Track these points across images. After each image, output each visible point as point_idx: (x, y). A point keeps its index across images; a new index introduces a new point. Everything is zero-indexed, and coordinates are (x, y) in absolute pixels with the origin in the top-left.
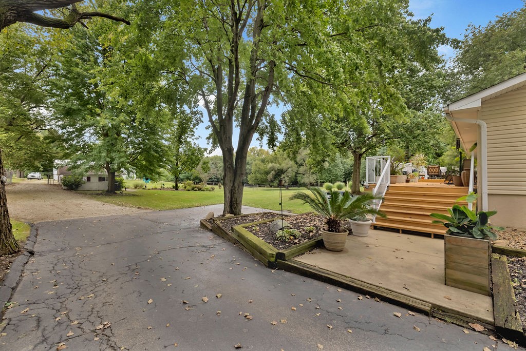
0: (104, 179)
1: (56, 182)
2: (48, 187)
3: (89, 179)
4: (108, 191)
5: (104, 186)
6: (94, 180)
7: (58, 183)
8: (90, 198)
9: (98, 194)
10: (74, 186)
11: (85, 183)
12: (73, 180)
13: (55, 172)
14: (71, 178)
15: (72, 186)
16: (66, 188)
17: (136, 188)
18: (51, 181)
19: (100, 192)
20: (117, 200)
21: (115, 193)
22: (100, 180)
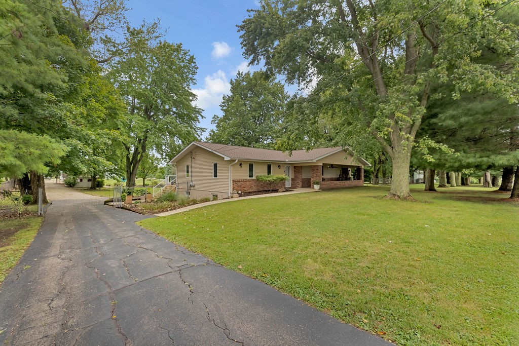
0: (90, 180)
1: (61, 182)
2: (55, 185)
3: (81, 180)
4: (91, 188)
5: (90, 184)
6: (85, 181)
9: (85, 190)
11: (78, 183)
15: (71, 185)
16: (67, 186)
18: (58, 181)
19: (86, 188)
20: (93, 193)
21: (95, 189)
22: (88, 181)
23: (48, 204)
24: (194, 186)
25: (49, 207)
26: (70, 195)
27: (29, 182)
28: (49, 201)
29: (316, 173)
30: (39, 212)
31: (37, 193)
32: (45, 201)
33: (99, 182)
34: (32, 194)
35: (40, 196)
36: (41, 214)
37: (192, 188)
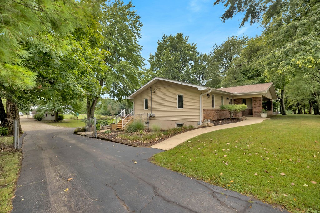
0: (54, 115)
1: (31, 117)
2: (27, 120)
3: (47, 115)
4: (55, 121)
5: (53, 118)
6: (49, 116)
7: (32, 118)
8: (46, 124)
9: (50, 122)
10: (40, 119)
11: (45, 117)
12: (39, 116)
13: (31, 112)
14: (38, 116)
15: (39, 119)
16: (36, 120)
17: (71, 119)
18: (29, 117)
19: (51, 121)
20: (57, 124)
21: (58, 121)
22: (52, 116)
23: (23, 135)
24: (154, 117)
25: (24, 138)
26: (39, 126)
27: (6, 116)
28: (23, 132)
29: (258, 104)
30: (16, 145)
31: (13, 125)
32: (21, 133)
33: (60, 117)
34: (8, 126)
35: (16, 129)
36: (17, 147)
37: (152, 118)
